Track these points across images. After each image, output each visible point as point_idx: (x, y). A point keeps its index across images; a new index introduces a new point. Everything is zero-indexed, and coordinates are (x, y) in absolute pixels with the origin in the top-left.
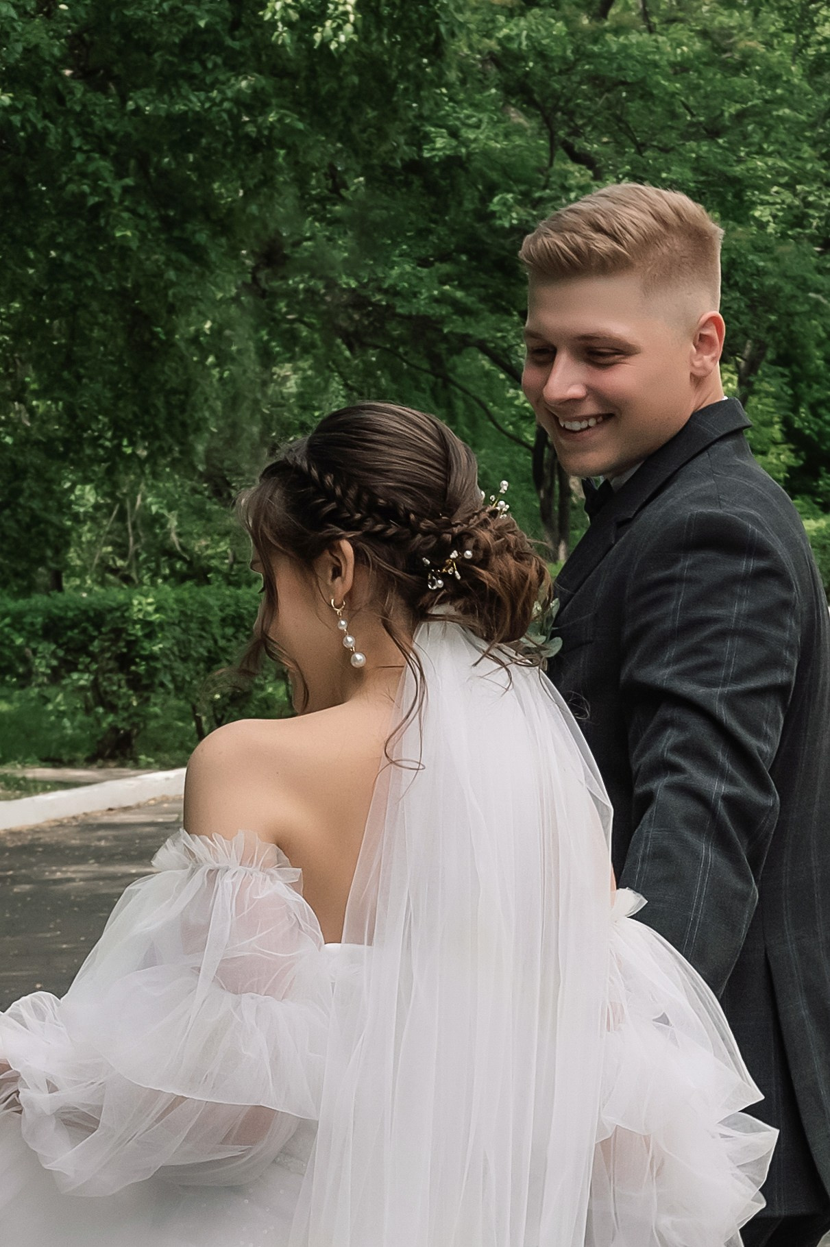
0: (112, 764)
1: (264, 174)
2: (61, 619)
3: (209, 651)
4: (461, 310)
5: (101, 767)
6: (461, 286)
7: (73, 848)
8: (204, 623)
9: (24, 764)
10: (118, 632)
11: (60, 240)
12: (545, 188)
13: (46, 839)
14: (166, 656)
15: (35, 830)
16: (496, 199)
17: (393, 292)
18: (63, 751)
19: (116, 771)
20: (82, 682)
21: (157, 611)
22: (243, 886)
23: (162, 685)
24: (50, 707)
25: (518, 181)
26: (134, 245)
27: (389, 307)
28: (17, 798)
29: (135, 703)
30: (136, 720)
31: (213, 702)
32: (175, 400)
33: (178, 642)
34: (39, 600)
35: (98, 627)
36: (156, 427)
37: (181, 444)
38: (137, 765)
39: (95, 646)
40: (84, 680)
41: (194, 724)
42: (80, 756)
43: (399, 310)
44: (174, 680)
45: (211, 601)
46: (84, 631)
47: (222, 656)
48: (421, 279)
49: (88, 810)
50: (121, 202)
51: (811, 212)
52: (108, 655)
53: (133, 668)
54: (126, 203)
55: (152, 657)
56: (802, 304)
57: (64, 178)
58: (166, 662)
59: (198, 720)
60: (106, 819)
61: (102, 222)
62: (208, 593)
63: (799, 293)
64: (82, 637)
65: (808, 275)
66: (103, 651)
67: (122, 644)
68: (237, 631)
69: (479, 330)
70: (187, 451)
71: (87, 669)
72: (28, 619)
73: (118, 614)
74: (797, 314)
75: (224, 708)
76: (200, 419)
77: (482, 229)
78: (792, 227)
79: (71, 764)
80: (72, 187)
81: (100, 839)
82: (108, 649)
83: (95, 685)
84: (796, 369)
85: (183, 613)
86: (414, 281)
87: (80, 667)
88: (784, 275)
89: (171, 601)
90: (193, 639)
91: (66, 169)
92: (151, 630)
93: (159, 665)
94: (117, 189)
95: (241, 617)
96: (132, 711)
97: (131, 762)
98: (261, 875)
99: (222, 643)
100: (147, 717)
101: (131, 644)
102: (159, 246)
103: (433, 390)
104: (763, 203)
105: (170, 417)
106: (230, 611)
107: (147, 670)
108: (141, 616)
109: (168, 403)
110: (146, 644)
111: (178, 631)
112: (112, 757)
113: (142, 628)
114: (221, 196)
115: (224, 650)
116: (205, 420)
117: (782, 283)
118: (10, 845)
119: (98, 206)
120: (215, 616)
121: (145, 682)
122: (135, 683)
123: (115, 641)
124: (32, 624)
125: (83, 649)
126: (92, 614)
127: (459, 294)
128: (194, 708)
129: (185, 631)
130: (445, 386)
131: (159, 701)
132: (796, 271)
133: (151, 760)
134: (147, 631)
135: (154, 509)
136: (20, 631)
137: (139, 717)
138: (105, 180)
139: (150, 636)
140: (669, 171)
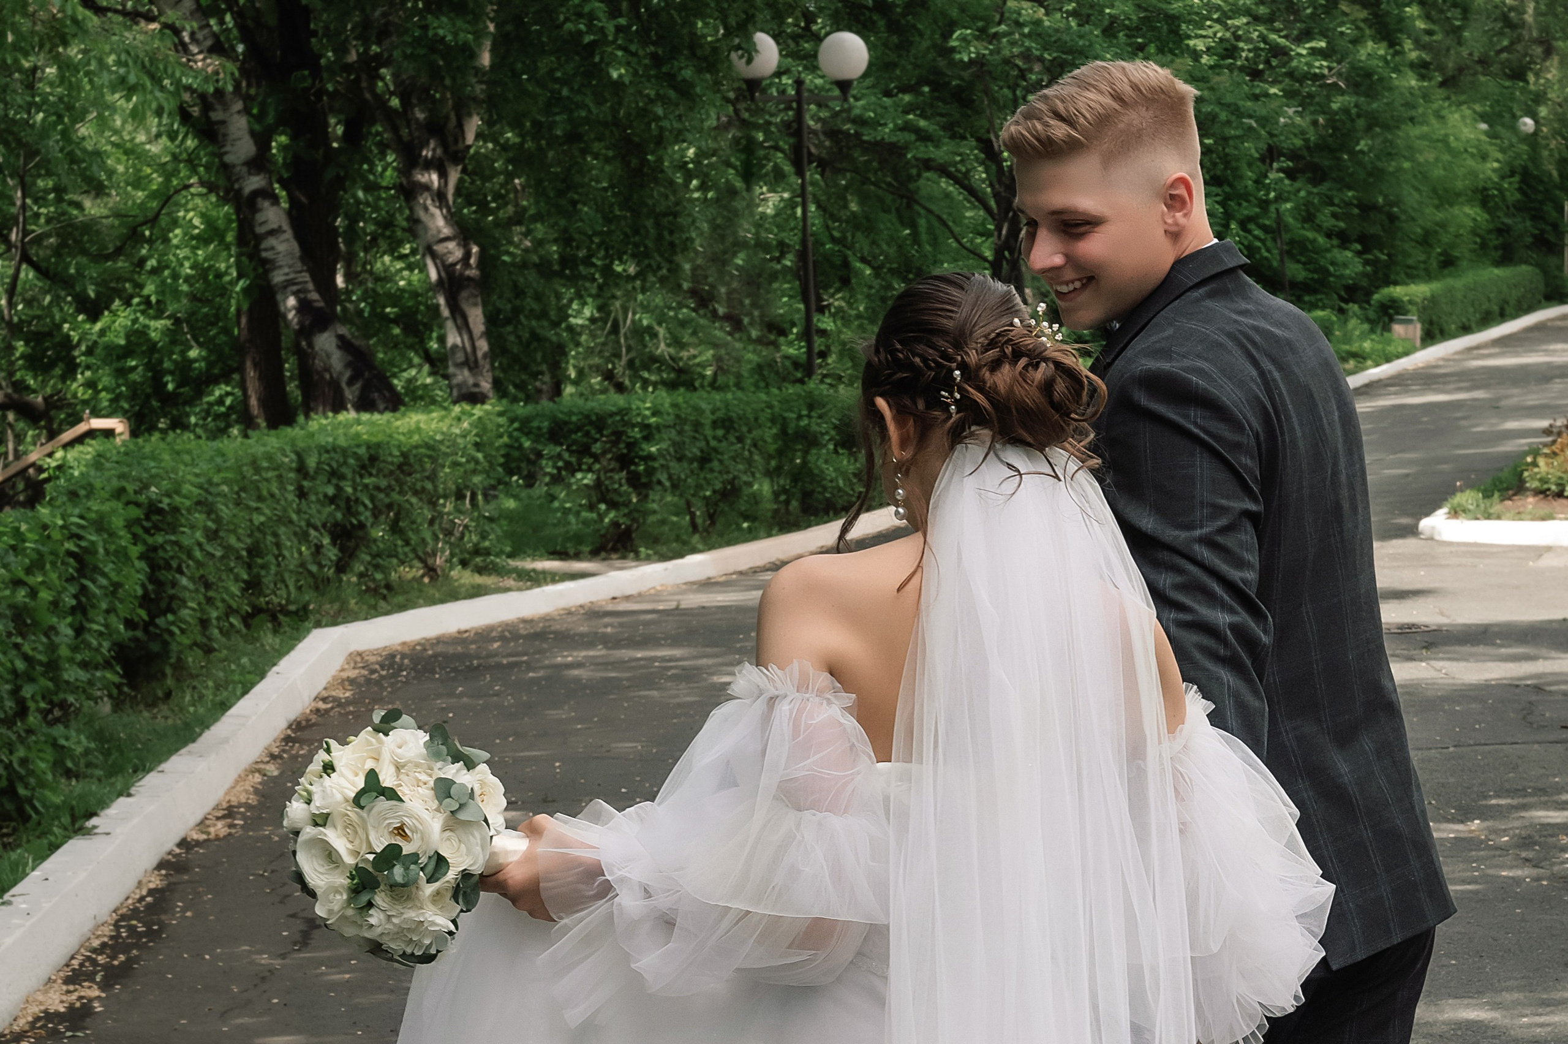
0: (614, 556)
1: (745, 12)
2: (566, 423)
3: (702, 451)
4: (924, 137)
5: (604, 559)
6: (923, 116)
7: (582, 635)
8: (697, 426)
9: (533, 560)
10: (618, 435)
11: (559, 74)
12: (999, 23)
13: (557, 627)
14: (663, 456)
15: (547, 619)
16: (955, 35)
17: (860, 121)
18: (569, 545)
19: (618, 563)
20: (585, 481)
21: (654, 414)
22: (800, 711)
23: (659, 482)
24: (556, 504)
25: (975, 18)
26: (627, 80)
27: (858, 135)
28: (528, 589)
29: (635, 500)
30: (636, 515)
31: (705, 497)
32: (665, 221)
33: (674, 444)
34: (545, 404)
35: (600, 430)
36: (646, 247)
37: (671, 262)
38: (637, 557)
39: (597, 448)
40: (589, 479)
41: (688, 518)
42: (586, 549)
43: (865, 138)
44: (670, 478)
45: (703, 405)
46: (587, 434)
47: (713, 455)
48: (886, 108)
49: (594, 599)
50: (615, 39)
51: (1241, 45)
52: (609, 456)
53: (633, 468)
54: (620, 42)
55: (650, 457)
56: (1236, 128)
57: (562, 17)
58: (662, 461)
59: (693, 516)
60: (610, 607)
61: (597, 59)
62: (700, 398)
63: (1233, 118)
64: (585, 440)
65: (1241, 103)
66: (604, 453)
67: (622, 446)
68: (728, 432)
69: (940, 153)
70: (675, 269)
71: (590, 470)
72: (535, 424)
73: (618, 418)
74: (1232, 138)
75: (716, 504)
76: (687, 239)
77: (941, 63)
78: (1223, 58)
79: (577, 556)
80: (569, 26)
81: (606, 626)
82: (610, 451)
83: (598, 483)
84: (1227, 189)
85: (678, 416)
86: (879, 110)
87: (584, 467)
88: (1219, 103)
89: (667, 405)
90: (687, 440)
91: (564, 9)
92: (649, 433)
93: (656, 465)
94: (610, 28)
95: (730, 420)
96: (632, 507)
97: (632, 555)
98: (817, 699)
99: (713, 443)
100: (646, 513)
101: (631, 445)
102: (649, 81)
103: (898, 210)
104: (1197, 37)
105: (660, 238)
106: (720, 414)
107: (645, 470)
108: (639, 420)
109: (657, 224)
110: (644, 446)
111: (673, 433)
112: (614, 550)
113: (641, 431)
114: (705, 36)
115: (715, 450)
116: (692, 240)
117: (1217, 110)
118: (523, 632)
119: (593, 44)
120: (707, 420)
121: (644, 480)
122: (634, 481)
123: (615, 443)
124: (539, 428)
125: (585, 450)
126: (594, 418)
127: (922, 123)
128: (689, 504)
129: (680, 433)
130: (909, 206)
131: (657, 498)
132: (1229, 99)
133: (650, 552)
134: (645, 433)
135: (645, 322)
136: (527, 434)
137: (637, 514)
138: (600, 20)
139: (648, 438)
140: (1112, 6)
